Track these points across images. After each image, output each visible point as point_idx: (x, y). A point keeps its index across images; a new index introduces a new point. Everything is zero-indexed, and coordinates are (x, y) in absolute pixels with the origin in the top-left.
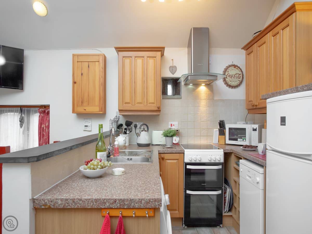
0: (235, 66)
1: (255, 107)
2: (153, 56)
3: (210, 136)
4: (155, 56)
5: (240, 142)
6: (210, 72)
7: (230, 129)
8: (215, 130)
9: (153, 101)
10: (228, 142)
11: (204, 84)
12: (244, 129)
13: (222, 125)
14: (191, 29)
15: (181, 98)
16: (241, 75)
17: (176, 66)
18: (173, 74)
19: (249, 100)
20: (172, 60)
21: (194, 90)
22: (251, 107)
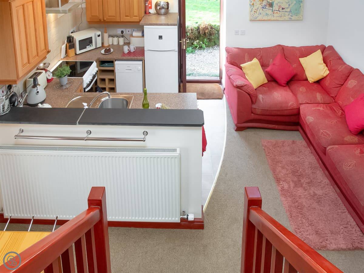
1: (102, 21)
5: (88, 48)
7: (80, 41)
10: (78, 52)
12: (91, 38)
19: (93, 15)
22: (97, 20)
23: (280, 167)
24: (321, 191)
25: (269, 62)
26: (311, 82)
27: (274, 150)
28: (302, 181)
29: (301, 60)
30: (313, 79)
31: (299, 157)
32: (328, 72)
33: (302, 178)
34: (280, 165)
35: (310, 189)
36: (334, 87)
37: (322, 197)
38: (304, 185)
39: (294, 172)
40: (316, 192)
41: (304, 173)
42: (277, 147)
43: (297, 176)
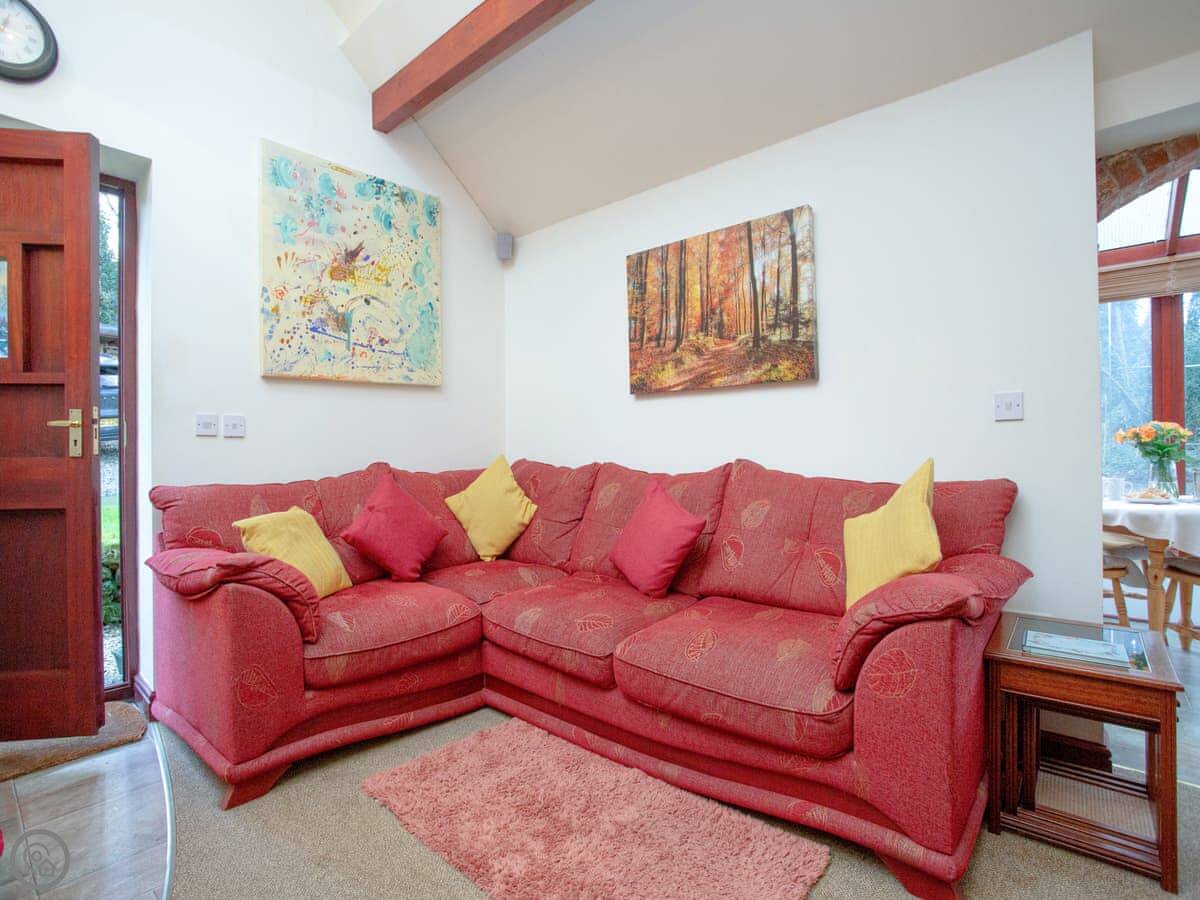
23: (469, 820)
24: (632, 809)
25: (351, 515)
26: (488, 559)
27: (423, 785)
28: (564, 816)
29: (453, 501)
30: (493, 545)
31: (518, 763)
32: (534, 507)
33: (556, 808)
34: (467, 815)
35: (598, 822)
36: (559, 534)
37: (645, 818)
38: (575, 824)
39: (526, 810)
40: (620, 818)
41: (557, 793)
42: (433, 773)
43: (539, 811)
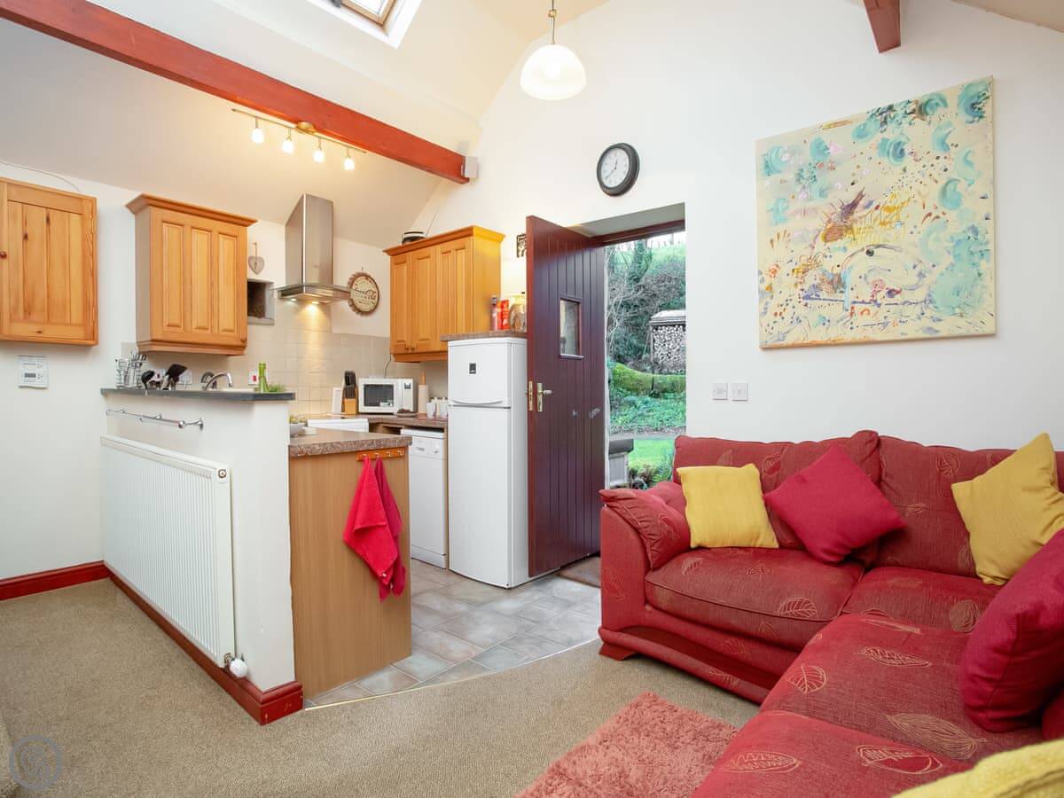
0: (367, 277)
1: (410, 351)
2: (232, 233)
3: (325, 401)
4: (235, 233)
5: (383, 408)
6: (334, 283)
7: (366, 386)
8: (335, 389)
9: (231, 326)
10: (363, 408)
11: (317, 303)
12: (391, 387)
13: (350, 379)
14: (302, 197)
15: (273, 324)
16: (376, 294)
17: (264, 258)
18: (256, 274)
19: (399, 339)
20: (255, 244)
21: (297, 311)
22: (402, 351)
26: (987, 580)
29: (960, 489)
